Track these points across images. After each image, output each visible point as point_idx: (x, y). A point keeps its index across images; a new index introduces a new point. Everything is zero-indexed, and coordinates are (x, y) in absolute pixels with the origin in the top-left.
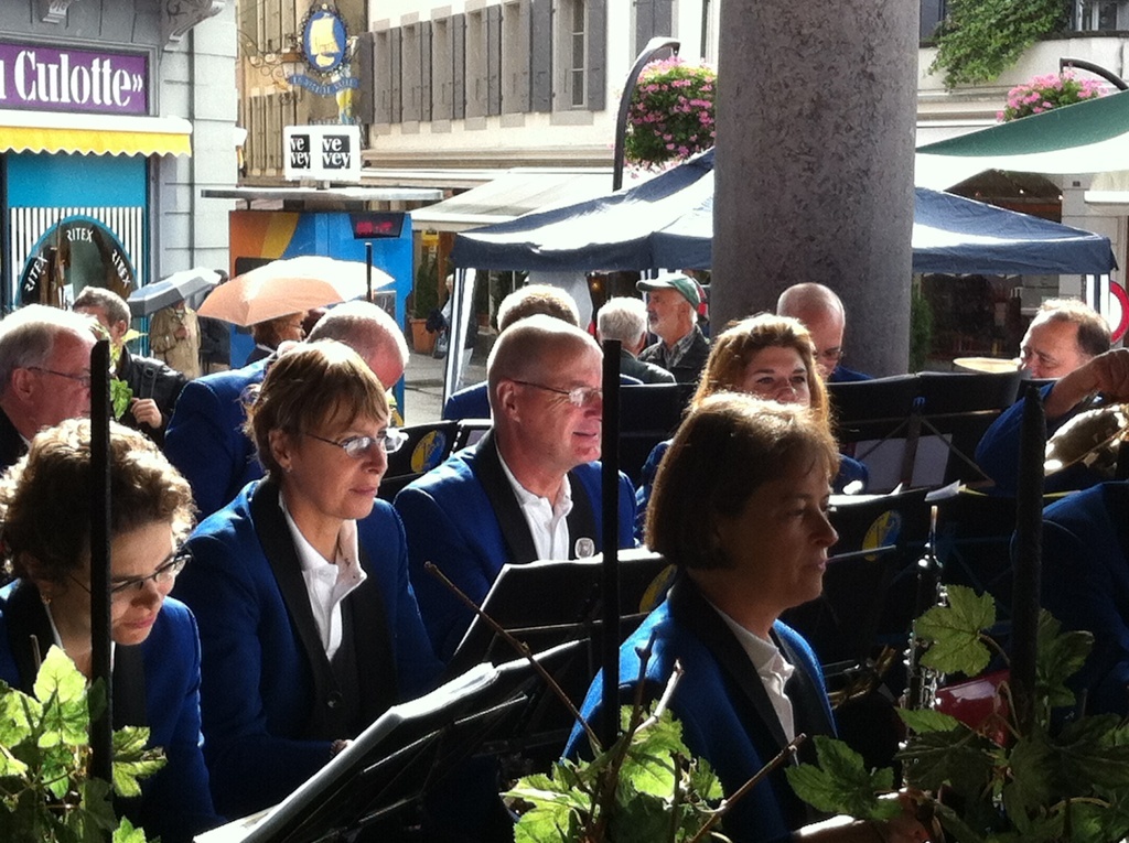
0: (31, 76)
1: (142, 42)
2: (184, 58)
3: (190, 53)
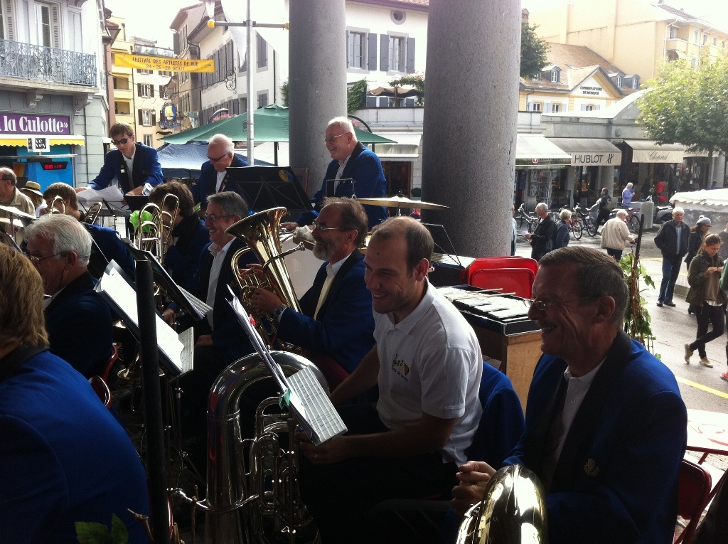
0: (25, 124)
1: (67, 113)
2: (83, 117)
3: (85, 116)
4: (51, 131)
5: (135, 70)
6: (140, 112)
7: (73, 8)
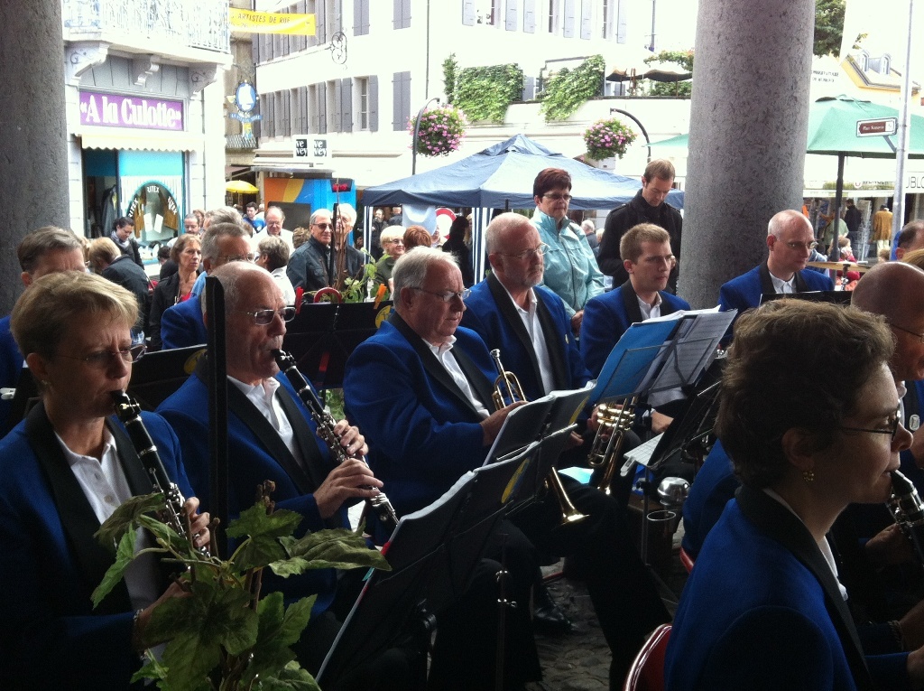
0: (129, 111)
1: (181, 95)
2: (200, 103)
3: (203, 101)
4: (159, 124)
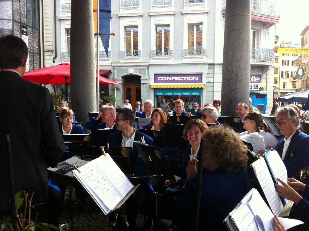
1: (260, 74)
2: (266, 75)
4: (253, 81)
5: (281, 54)
6: (282, 72)
7: (265, 30)
